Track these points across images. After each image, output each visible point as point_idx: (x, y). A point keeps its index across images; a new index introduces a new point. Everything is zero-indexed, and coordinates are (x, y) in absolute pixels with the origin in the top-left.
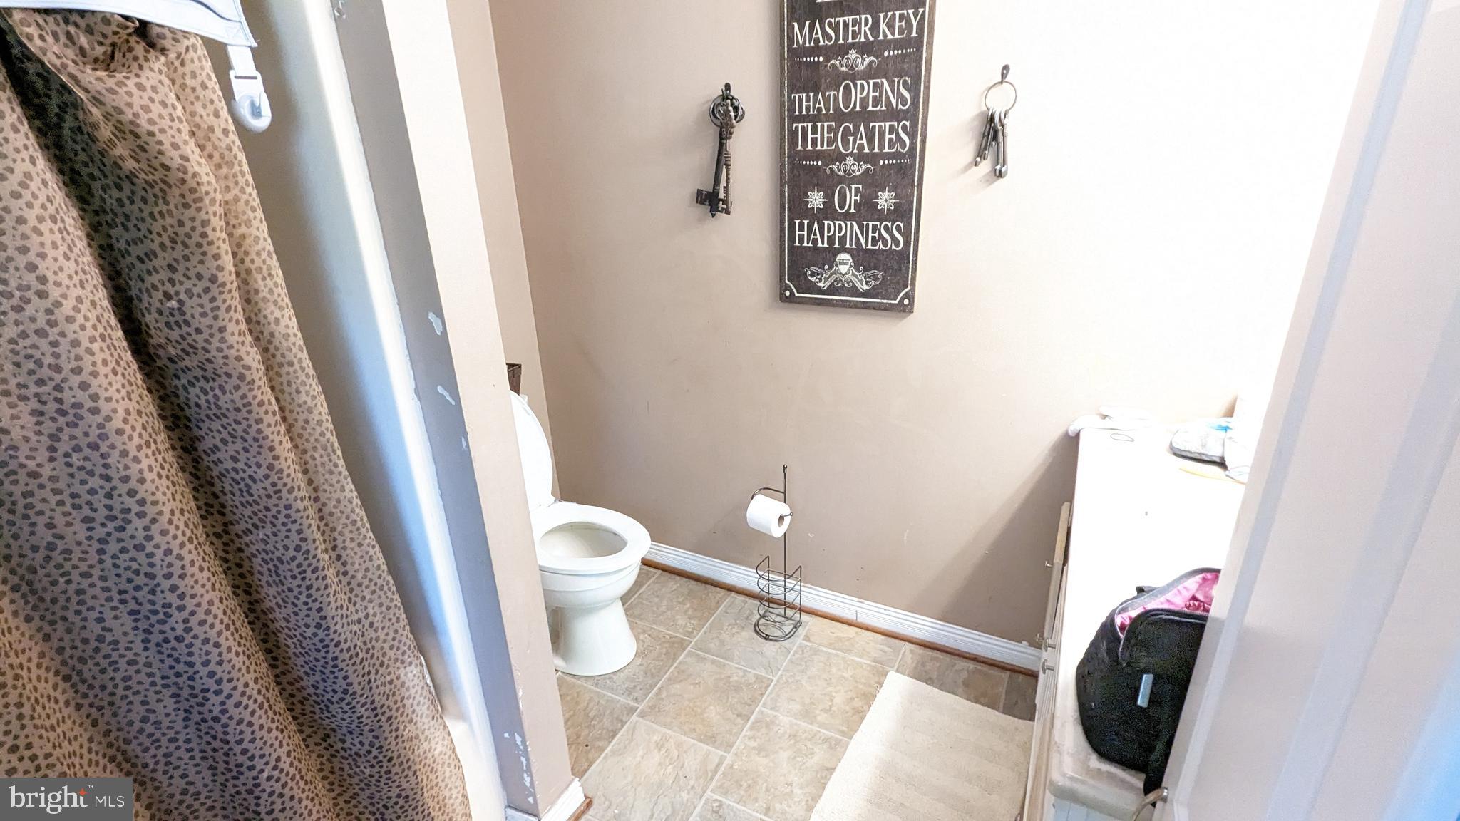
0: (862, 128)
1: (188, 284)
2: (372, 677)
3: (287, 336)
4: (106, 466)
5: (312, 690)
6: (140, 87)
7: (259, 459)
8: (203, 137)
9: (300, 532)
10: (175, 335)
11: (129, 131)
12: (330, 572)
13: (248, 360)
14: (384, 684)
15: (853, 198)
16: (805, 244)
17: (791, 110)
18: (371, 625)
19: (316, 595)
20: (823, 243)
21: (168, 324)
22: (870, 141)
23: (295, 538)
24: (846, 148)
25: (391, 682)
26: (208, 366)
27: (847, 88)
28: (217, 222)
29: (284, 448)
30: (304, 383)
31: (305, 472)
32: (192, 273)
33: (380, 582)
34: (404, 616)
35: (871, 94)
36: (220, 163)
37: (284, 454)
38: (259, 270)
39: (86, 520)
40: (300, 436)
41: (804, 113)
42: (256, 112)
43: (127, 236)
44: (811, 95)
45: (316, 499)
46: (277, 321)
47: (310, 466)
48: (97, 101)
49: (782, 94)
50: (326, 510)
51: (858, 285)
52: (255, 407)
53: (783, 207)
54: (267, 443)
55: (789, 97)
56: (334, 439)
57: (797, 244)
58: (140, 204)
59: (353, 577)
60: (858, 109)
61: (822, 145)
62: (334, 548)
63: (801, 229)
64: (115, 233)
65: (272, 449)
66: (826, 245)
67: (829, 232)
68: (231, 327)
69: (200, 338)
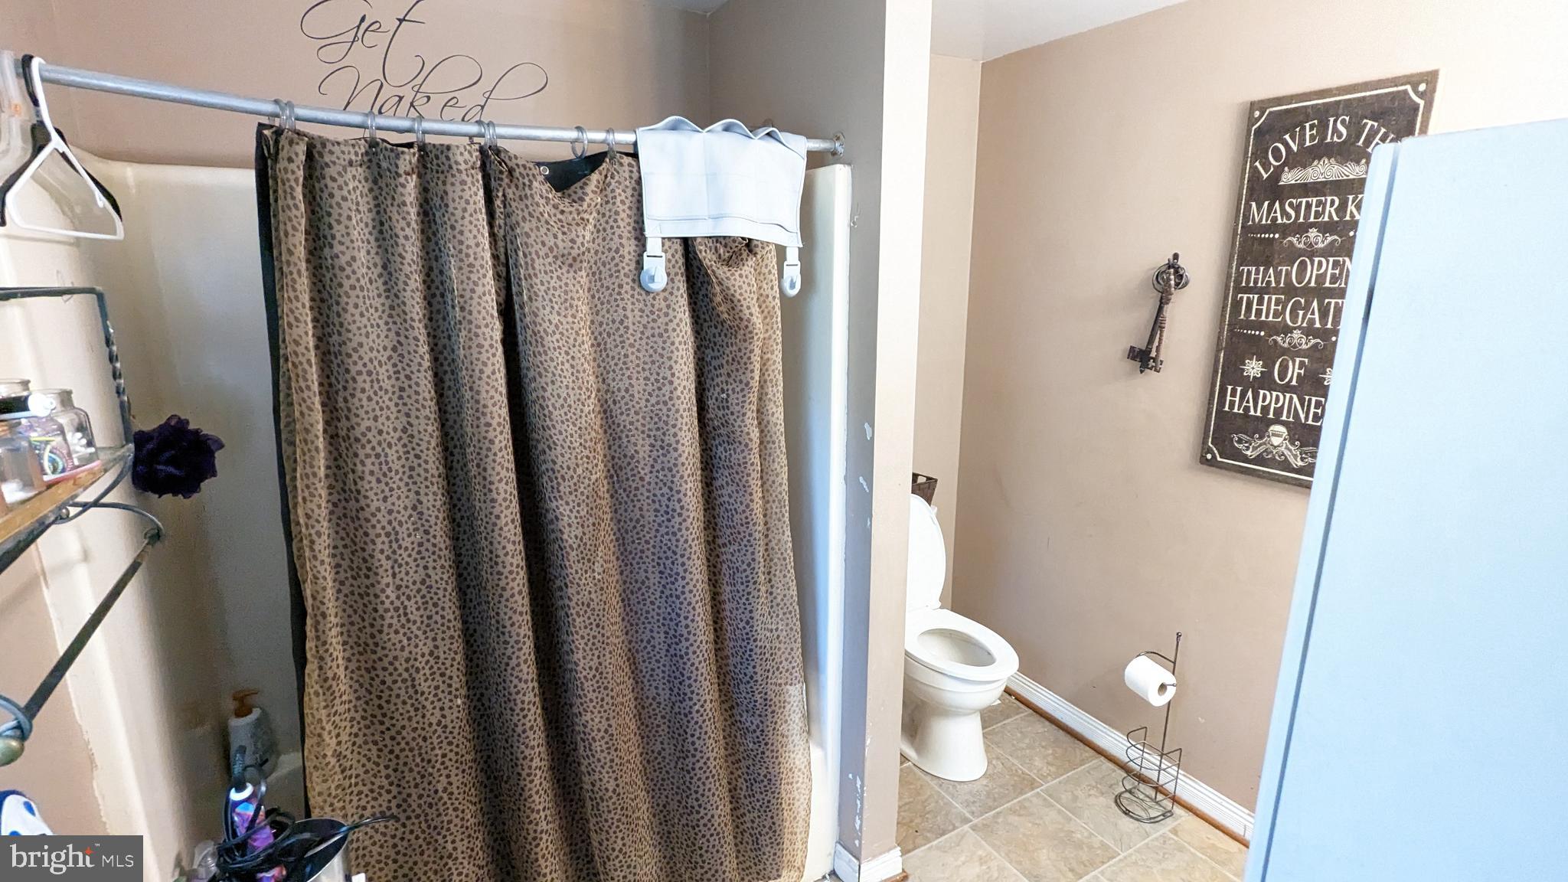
0: (1315, 304)
1: (734, 385)
2: (770, 674)
3: (776, 424)
4: (672, 482)
5: (732, 668)
6: (741, 276)
7: (743, 499)
8: (762, 300)
9: (753, 553)
10: (720, 413)
11: (729, 299)
12: (763, 589)
13: (752, 435)
14: (776, 684)
15: (1297, 371)
16: (1236, 410)
17: (1238, 281)
18: (778, 637)
19: (751, 600)
20: (1256, 411)
21: (718, 407)
22: (1324, 314)
23: (749, 556)
24: (1294, 320)
25: (780, 685)
26: (732, 435)
27: (1303, 264)
28: (757, 351)
29: (758, 495)
30: (778, 456)
31: (765, 516)
32: (737, 379)
33: (791, 608)
34: (799, 640)
35: (1330, 271)
36: (767, 316)
37: (757, 500)
38: (771, 381)
39: (656, 510)
40: (768, 491)
41: (1252, 284)
42: (792, 286)
43: (712, 354)
44: (1262, 268)
45: (767, 536)
46: (773, 414)
47: (768, 512)
48: (720, 283)
49: (1230, 266)
50: (770, 545)
51: (1291, 460)
52: (748, 465)
53: (1215, 372)
54: (749, 490)
55: (1237, 269)
56: (786, 498)
57: (1227, 409)
58: (723, 337)
59: (775, 598)
60: (1313, 284)
61: (1267, 316)
62: (769, 573)
63: (1233, 394)
64: (707, 351)
65: (751, 494)
66: (1259, 414)
67: (1264, 401)
68: (749, 414)
69: (732, 418)
